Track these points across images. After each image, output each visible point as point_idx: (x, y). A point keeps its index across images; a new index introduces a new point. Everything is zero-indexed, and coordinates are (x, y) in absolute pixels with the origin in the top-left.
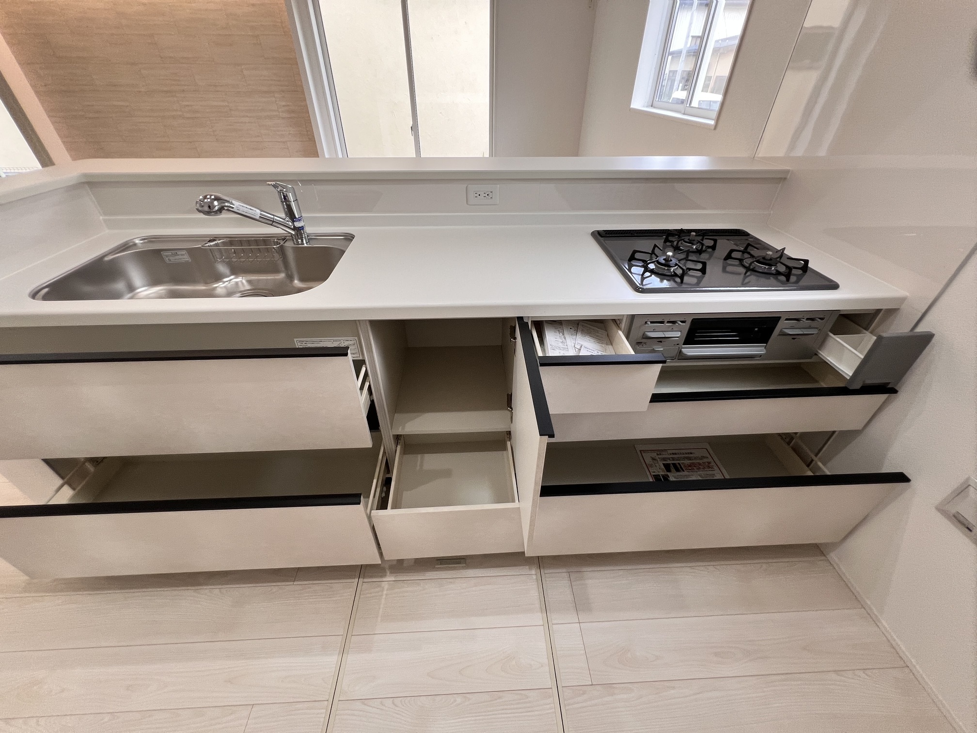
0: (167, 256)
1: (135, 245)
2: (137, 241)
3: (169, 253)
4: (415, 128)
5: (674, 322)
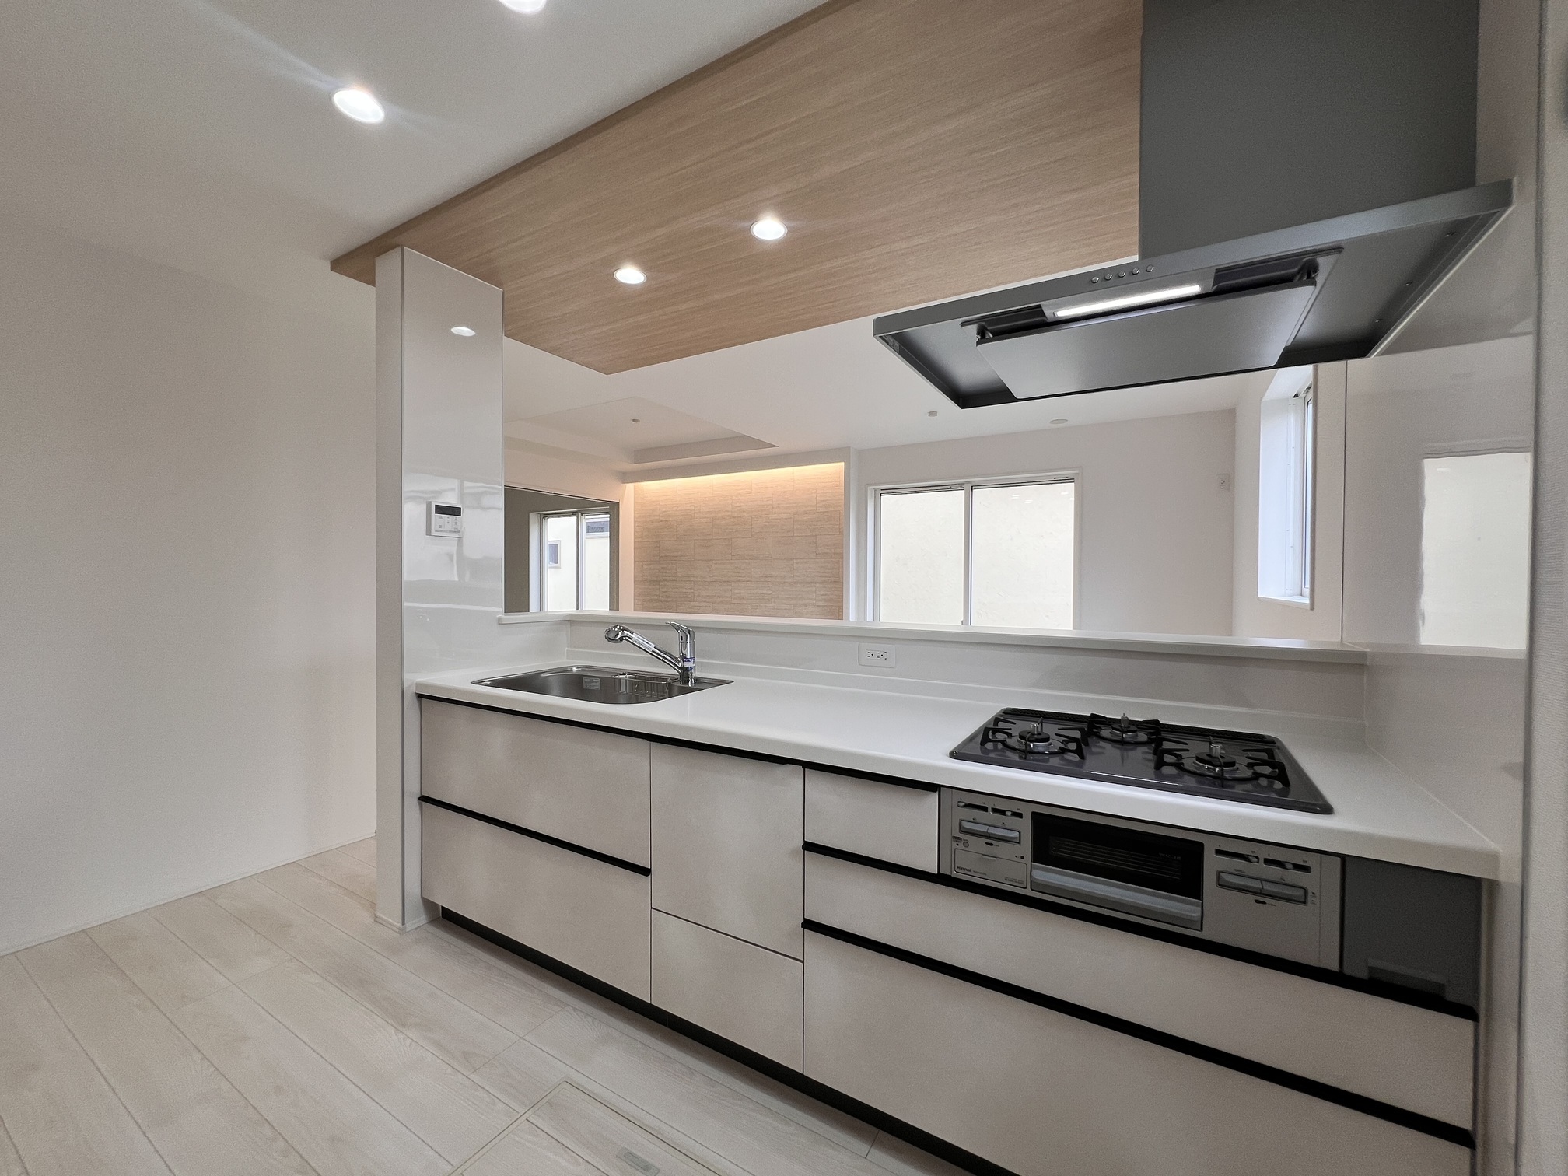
0: (586, 682)
1: (571, 670)
2: (575, 669)
3: (588, 679)
5: (1003, 812)
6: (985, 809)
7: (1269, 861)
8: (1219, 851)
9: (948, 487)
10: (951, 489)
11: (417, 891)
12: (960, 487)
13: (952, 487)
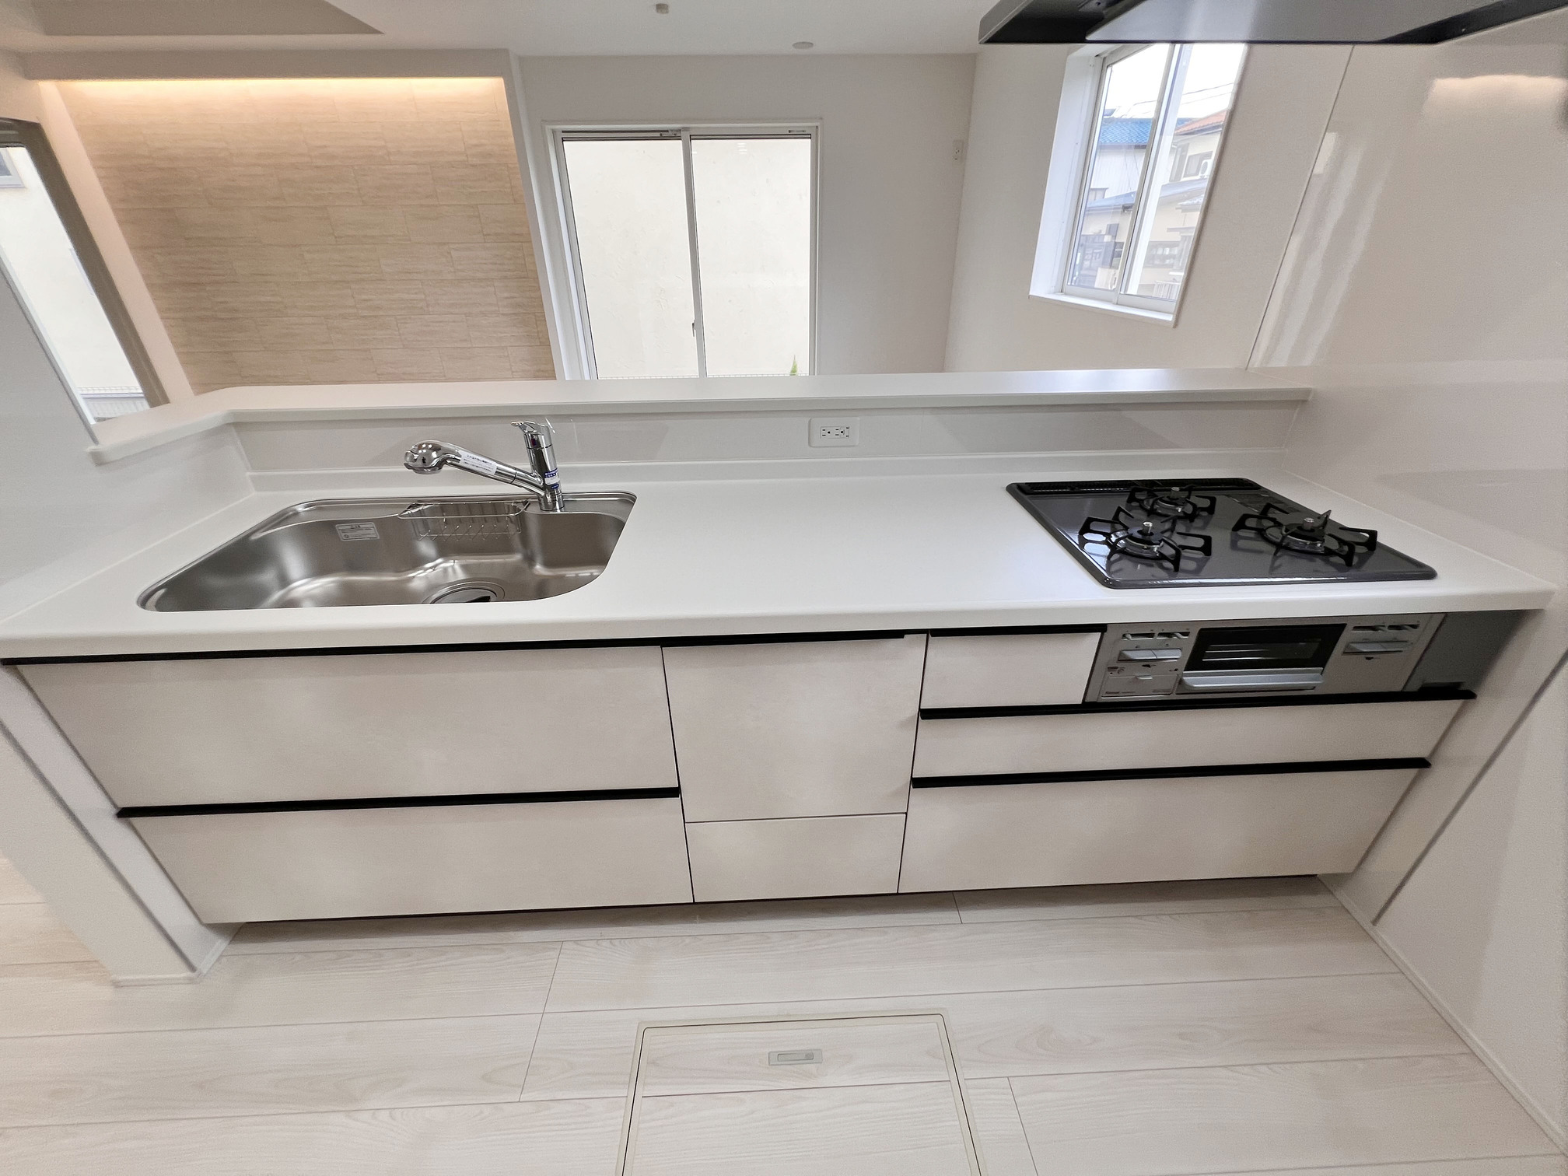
0: (343, 531)
3: (347, 527)
4: (698, 326)
5: (1169, 635)
6: (1151, 635)
7: (1391, 627)
8: (1356, 628)
9: (658, 134)
10: (661, 138)
11: (189, 920)
12: (674, 135)
13: (665, 134)
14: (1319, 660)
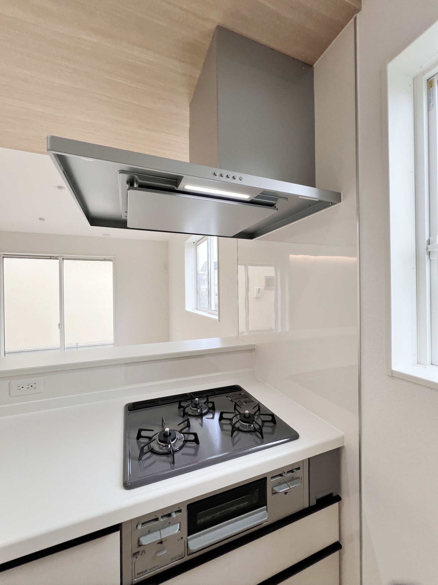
4: (61, 325)
5: (169, 515)
6: (157, 519)
7: (288, 472)
8: (272, 478)
9: (49, 257)
10: (50, 259)
12: (56, 258)
13: (51, 257)
14: (261, 502)
